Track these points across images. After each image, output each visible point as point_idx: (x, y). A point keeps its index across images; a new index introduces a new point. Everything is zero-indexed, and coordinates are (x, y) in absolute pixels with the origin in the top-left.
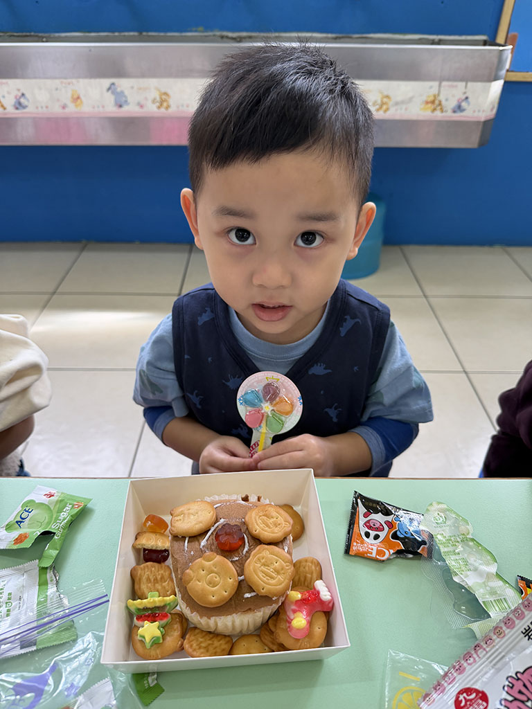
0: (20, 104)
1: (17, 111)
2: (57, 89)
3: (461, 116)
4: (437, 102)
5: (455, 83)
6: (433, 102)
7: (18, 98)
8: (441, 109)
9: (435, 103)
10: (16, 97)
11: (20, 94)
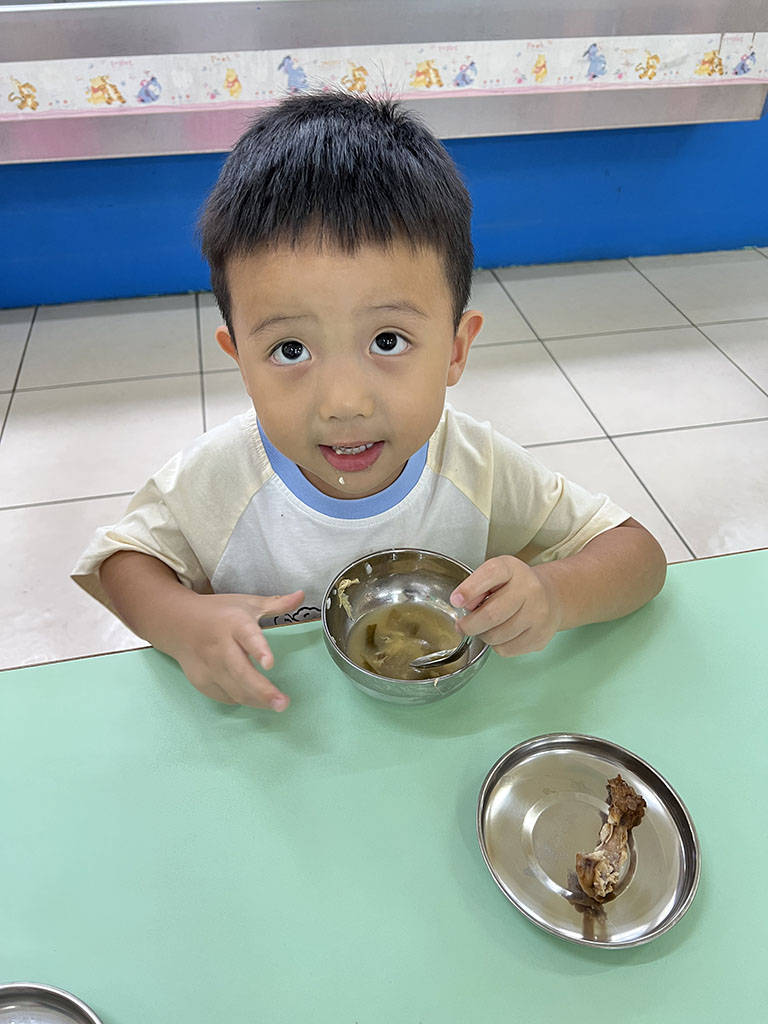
0: (147, 93)
1: (143, 105)
2: (205, 69)
3: (744, 79)
4: (716, 61)
5: (740, 35)
6: (711, 62)
7: (145, 83)
8: (721, 70)
9: (713, 63)
10: (142, 84)
11: (149, 79)
